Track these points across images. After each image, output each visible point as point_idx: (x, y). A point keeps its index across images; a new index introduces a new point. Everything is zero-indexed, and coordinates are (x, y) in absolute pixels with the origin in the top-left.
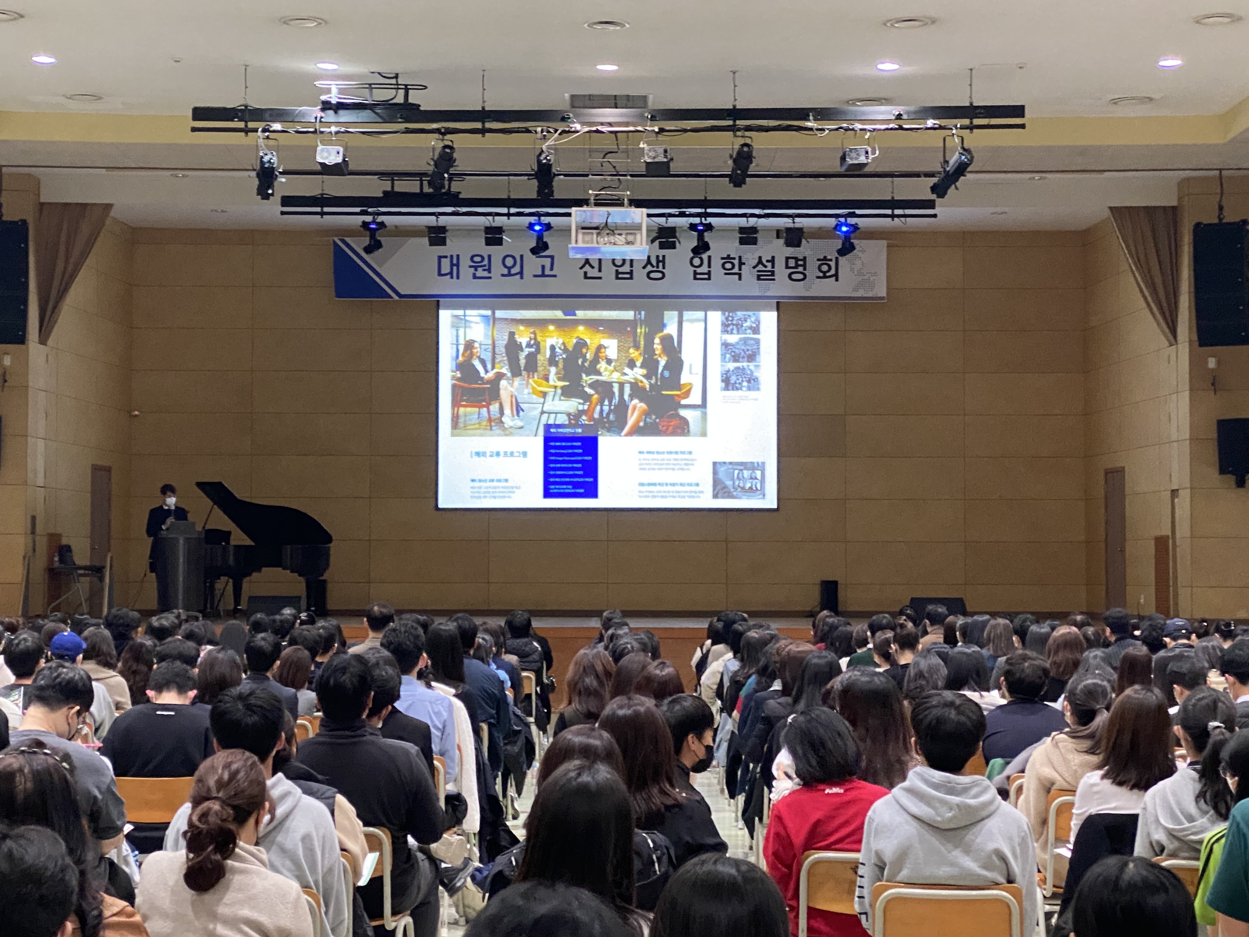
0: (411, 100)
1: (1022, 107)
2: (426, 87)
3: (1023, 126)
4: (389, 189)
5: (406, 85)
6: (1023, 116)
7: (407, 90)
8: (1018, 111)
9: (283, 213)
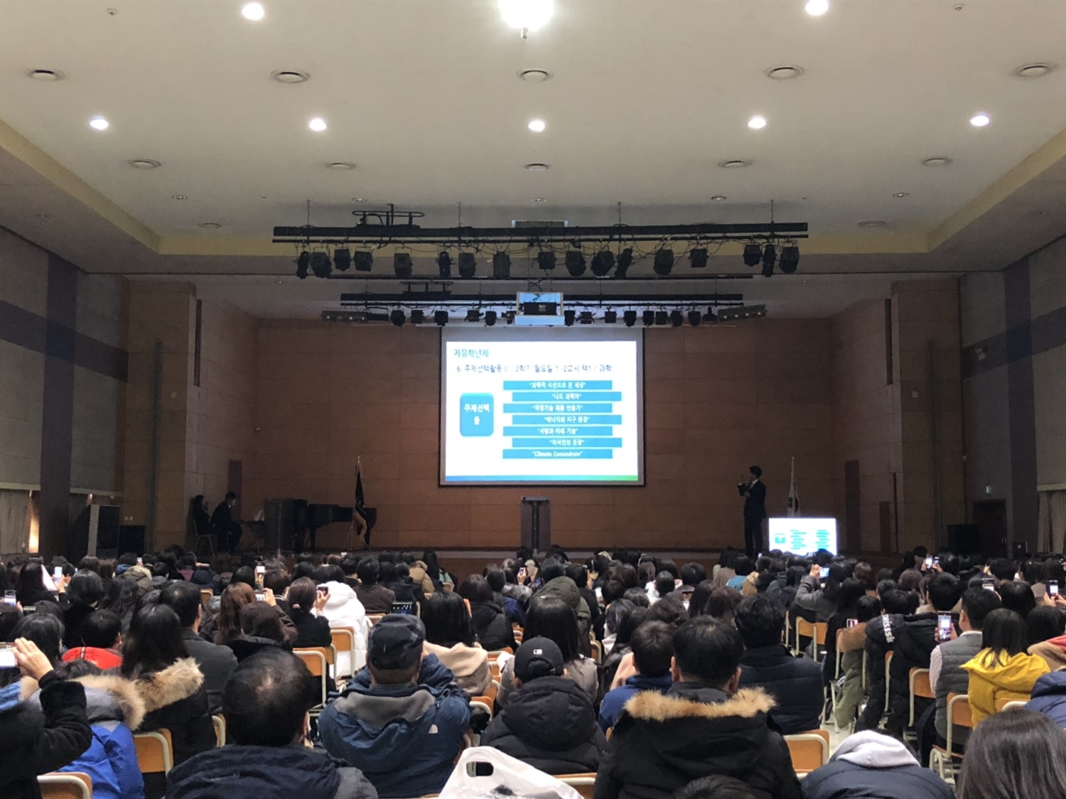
0: (414, 223)
1: (806, 224)
2: (423, 215)
3: (807, 236)
4: (407, 290)
5: (410, 213)
6: (806, 230)
7: (411, 218)
8: (802, 227)
9: (342, 304)
